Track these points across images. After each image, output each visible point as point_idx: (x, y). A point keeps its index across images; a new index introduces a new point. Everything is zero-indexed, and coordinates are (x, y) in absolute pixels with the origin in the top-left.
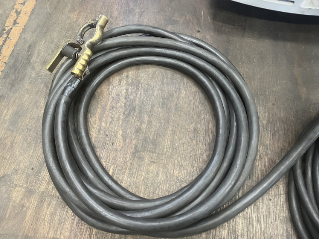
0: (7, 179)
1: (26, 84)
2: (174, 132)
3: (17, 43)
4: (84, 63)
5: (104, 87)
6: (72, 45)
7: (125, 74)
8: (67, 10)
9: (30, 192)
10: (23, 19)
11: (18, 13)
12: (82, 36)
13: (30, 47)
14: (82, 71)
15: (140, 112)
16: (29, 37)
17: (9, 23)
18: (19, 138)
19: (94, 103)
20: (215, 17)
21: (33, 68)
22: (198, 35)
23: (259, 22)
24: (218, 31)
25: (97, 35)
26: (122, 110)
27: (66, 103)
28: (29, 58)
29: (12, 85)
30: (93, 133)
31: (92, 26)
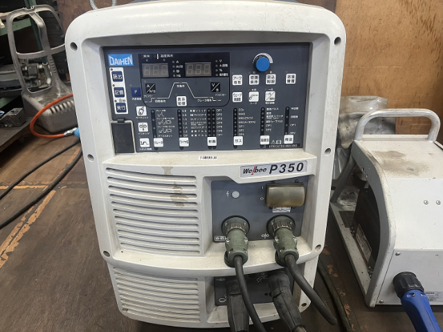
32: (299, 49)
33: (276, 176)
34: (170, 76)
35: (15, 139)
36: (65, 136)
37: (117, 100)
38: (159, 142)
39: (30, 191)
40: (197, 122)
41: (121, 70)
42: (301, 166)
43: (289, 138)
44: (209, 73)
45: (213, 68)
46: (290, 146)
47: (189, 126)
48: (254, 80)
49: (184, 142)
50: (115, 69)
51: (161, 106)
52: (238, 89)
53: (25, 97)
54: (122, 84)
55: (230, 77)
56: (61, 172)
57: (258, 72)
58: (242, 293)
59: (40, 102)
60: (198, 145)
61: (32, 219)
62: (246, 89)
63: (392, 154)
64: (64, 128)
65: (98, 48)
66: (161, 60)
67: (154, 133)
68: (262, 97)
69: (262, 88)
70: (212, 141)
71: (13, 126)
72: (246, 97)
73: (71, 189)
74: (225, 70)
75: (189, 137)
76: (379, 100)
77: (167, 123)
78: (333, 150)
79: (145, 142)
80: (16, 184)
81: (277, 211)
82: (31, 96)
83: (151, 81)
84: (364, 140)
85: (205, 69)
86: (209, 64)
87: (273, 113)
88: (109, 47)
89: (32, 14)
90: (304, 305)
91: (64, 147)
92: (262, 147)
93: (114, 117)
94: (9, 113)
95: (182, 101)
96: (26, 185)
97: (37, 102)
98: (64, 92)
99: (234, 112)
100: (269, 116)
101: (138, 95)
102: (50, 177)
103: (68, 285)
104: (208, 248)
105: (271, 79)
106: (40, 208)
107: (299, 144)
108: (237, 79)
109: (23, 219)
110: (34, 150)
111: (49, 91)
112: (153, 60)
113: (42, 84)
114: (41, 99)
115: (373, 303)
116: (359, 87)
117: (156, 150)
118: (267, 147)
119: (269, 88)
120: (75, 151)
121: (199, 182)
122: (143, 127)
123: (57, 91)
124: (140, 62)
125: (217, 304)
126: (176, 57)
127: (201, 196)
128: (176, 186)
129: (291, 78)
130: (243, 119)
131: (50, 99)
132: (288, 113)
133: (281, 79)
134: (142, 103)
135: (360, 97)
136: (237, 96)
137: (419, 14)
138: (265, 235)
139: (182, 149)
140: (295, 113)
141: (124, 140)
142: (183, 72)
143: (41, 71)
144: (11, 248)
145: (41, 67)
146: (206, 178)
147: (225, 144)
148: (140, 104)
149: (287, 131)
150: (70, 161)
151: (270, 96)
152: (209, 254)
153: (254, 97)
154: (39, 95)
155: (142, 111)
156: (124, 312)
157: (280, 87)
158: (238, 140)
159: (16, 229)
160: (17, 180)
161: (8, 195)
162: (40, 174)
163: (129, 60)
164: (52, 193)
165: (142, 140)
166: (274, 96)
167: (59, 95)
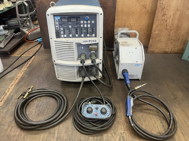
0: (3, 124)
1: (10, 104)
2: (48, 109)
3: (8, 96)
4: (26, 97)
5: (31, 103)
6: (24, 93)
7: (37, 99)
8: (23, 87)
9: (9, 126)
10: (10, 90)
11: (9, 89)
12: (27, 91)
13: (12, 96)
14: (26, 98)
15: (40, 106)
16: (12, 94)
17: (6, 91)
18: (7, 116)
19: (28, 106)
20: (62, 85)
21: (13, 101)
22: (57, 89)
23: (72, 85)
24: (62, 88)
25: (30, 90)
26: (35, 107)
27: (21, 104)
28: (11, 99)
29: (7, 105)
30: (27, 113)
31: (29, 89)
32: (94, 16)
33: (90, 43)
34: (68, 21)
35: (20, 42)
36: (34, 42)
37: (57, 26)
38: (65, 36)
39: (27, 56)
40: (74, 31)
41: (57, 20)
42: (96, 41)
43: (94, 35)
44: (76, 21)
45: (77, 20)
46: (94, 37)
47: (72, 32)
48: (85, 22)
49: (71, 36)
50: (56, 20)
51: (66, 28)
52: (82, 24)
53: (21, 29)
54: (58, 23)
55: (80, 22)
56: (35, 52)
57: (86, 21)
58: (84, 70)
59: (26, 30)
60: (74, 36)
61: (29, 63)
62: (84, 24)
63: (125, 42)
64: (34, 39)
65: (53, 15)
66: (66, 18)
67: (64, 34)
68: (87, 26)
69: (87, 24)
70: (77, 35)
71: (19, 38)
72: (84, 26)
73: (39, 56)
74: (79, 20)
75: (72, 35)
76: (127, 29)
77: (67, 31)
78: (102, 37)
79: (62, 36)
80: (22, 55)
81: (92, 52)
82: (23, 28)
83: (64, 22)
84: (120, 39)
85: (75, 20)
86: (76, 19)
87: (90, 29)
88: (55, 15)
89: (24, 2)
90: (100, 76)
91: (35, 45)
92: (88, 37)
93: (56, 30)
94: (17, 34)
95: (70, 26)
96: (25, 55)
97: (25, 30)
98: (34, 27)
99: (81, 29)
100: (89, 30)
101: (61, 25)
102: (32, 53)
103: (42, 77)
104: (77, 61)
105: (89, 22)
106: (31, 60)
107: (96, 36)
108: (82, 22)
109: (27, 63)
110: (25, 46)
111: (28, 27)
112: (64, 18)
113: (26, 25)
114: (26, 29)
115: (118, 78)
116: (125, 26)
117: (65, 37)
118: (89, 37)
119: (89, 24)
120: (38, 46)
121: (74, 44)
122: (62, 33)
123: (32, 27)
124: (61, 18)
125: (80, 77)
126: (69, 17)
127: (75, 47)
128: (69, 45)
129: (93, 22)
130: (84, 31)
131: (29, 29)
132: (93, 29)
133: (91, 22)
134: (62, 27)
135: (122, 28)
136: (82, 26)
137: (141, 3)
138: (90, 58)
139: (70, 37)
140: (94, 29)
141: (58, 35)
142: (70, 20)
143: (25, 20)
144: (25, 69)
145: (25, 19)
146: (76, 43)
147: (80, 36)
148: (61, 27)
149: (93, 33)
150: (38, 49)
151: (89, 26)
152: (77, 62)
153: (86, 26)
154: (26, 28)
155: (62, 29)
156: (58, 78)
157: (91, 24)
158: (83, 35)
159: (25, 65)
160: (22, 54)
161: (21, 57)
162: (29, 52)
163: (59, 18)
164: (34, 57)
165: (62, 35)
166: (90, 26)
167: (32, 28)
